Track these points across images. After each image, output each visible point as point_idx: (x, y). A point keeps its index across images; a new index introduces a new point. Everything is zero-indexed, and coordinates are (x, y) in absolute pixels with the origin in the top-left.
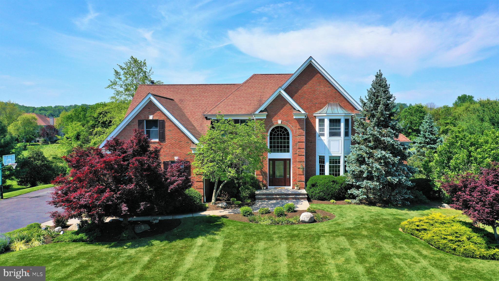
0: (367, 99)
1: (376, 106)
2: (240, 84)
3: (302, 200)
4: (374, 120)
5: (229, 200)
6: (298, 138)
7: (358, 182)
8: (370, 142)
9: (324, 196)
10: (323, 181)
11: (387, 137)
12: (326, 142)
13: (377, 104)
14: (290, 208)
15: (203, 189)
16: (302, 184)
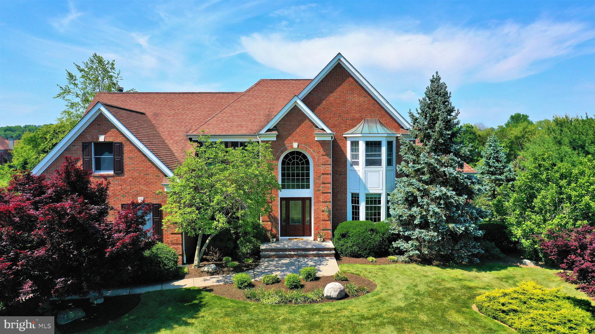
0: (418, 113)
1: (431, 123)
2: (242, 93)
3: (327, 258)
4: (429, 142)
5: (221, 260)
6: (322, 168)
7: (406, 231)
8: (423, 174)
9: (359, 251)
10: (358, 229)
11: (449, 168)
12: (361, 174)
13: (433, 121)
14: (309, 274)
15: (182, 244)
16: (328, 233)
